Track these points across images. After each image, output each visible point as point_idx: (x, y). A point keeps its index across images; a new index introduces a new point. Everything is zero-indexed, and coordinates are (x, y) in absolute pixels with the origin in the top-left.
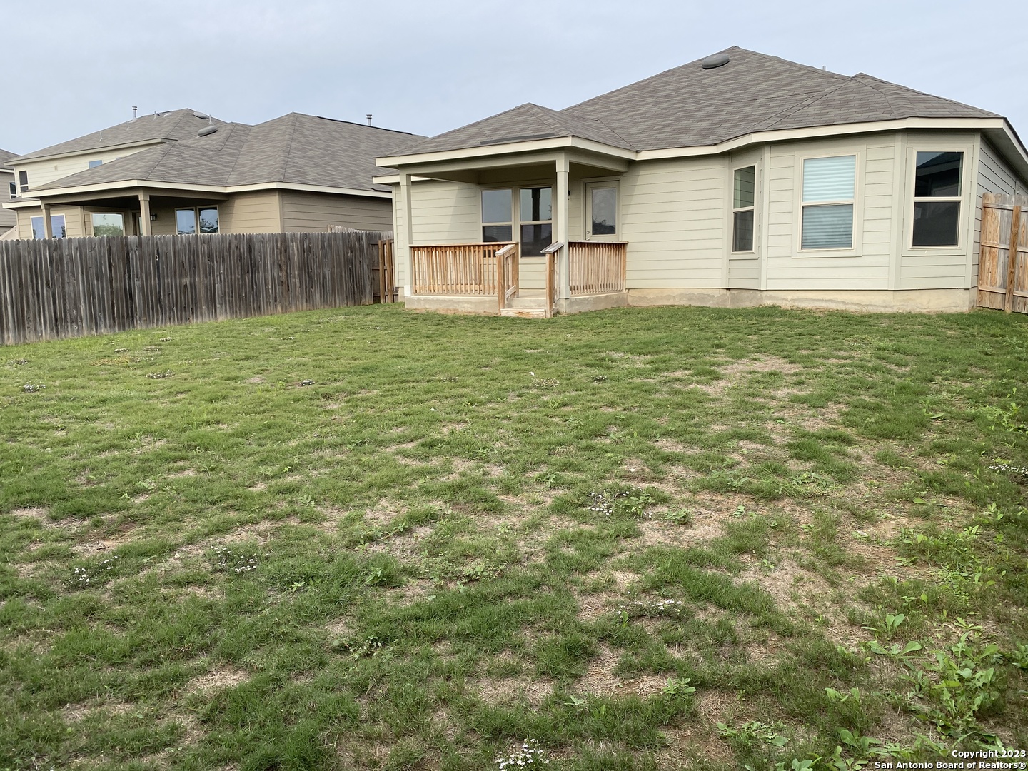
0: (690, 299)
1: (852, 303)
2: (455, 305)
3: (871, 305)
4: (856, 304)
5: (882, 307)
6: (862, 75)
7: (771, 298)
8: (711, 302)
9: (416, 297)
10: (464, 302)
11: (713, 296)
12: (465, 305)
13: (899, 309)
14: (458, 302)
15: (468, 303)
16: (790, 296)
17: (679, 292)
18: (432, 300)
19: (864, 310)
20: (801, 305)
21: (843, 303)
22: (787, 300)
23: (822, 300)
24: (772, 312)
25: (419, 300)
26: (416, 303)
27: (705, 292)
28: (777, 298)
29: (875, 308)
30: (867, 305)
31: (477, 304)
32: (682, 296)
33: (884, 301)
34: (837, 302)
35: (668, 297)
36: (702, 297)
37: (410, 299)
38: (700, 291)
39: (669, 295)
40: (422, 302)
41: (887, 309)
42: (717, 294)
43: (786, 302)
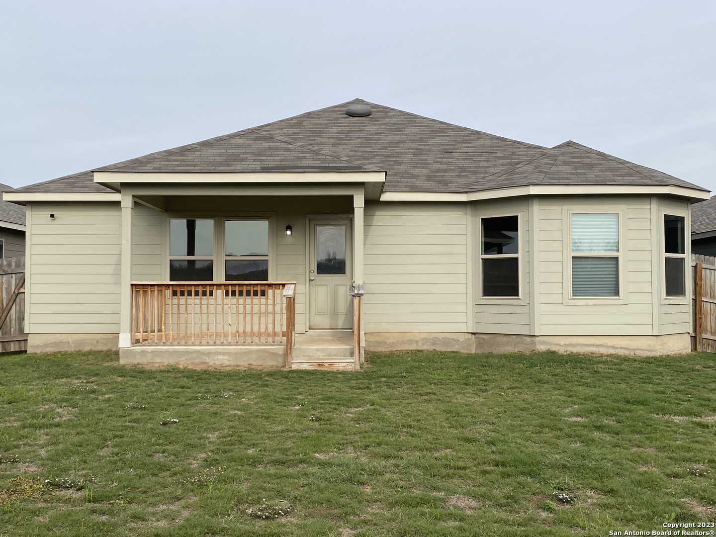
0: (434, 343)
1: (621, 348)
2: (204, 357)
3: (638, 349)
4: (624, 348)
5: (648, 350)
6: (569, 144)
7: (544, 343)
8: (457, 347)
9: (138, 348)
10: (217, 353)
11: (458, 340)
12: (220, 357)
13: (660, 352)
14: (209, 354)
15: (223, 354)
16: (562, 341)
17: (422, 336)
18: (167, 352)
19: (632, 353)
20: (575, 350)
21: (613, 347)
22: (560, 345)
23: (593, 345)
24: (552, 357)
25: (143, 353)
26: (138, 356)
27: (450, 336)
28: (550, 344)
29: (642, 352)
30: (635, 350)
31: (236, 354)
32: (425, 340)
33: (649, 346)
34: (608, 347)
35: (410, 342)
36: (446, 342)
37: (128, 352)
38: (444, 335)
39: (410, 340)
40: (148, 355)
41: (652, 353)
42: (462, 338)
43: (562, 347)
